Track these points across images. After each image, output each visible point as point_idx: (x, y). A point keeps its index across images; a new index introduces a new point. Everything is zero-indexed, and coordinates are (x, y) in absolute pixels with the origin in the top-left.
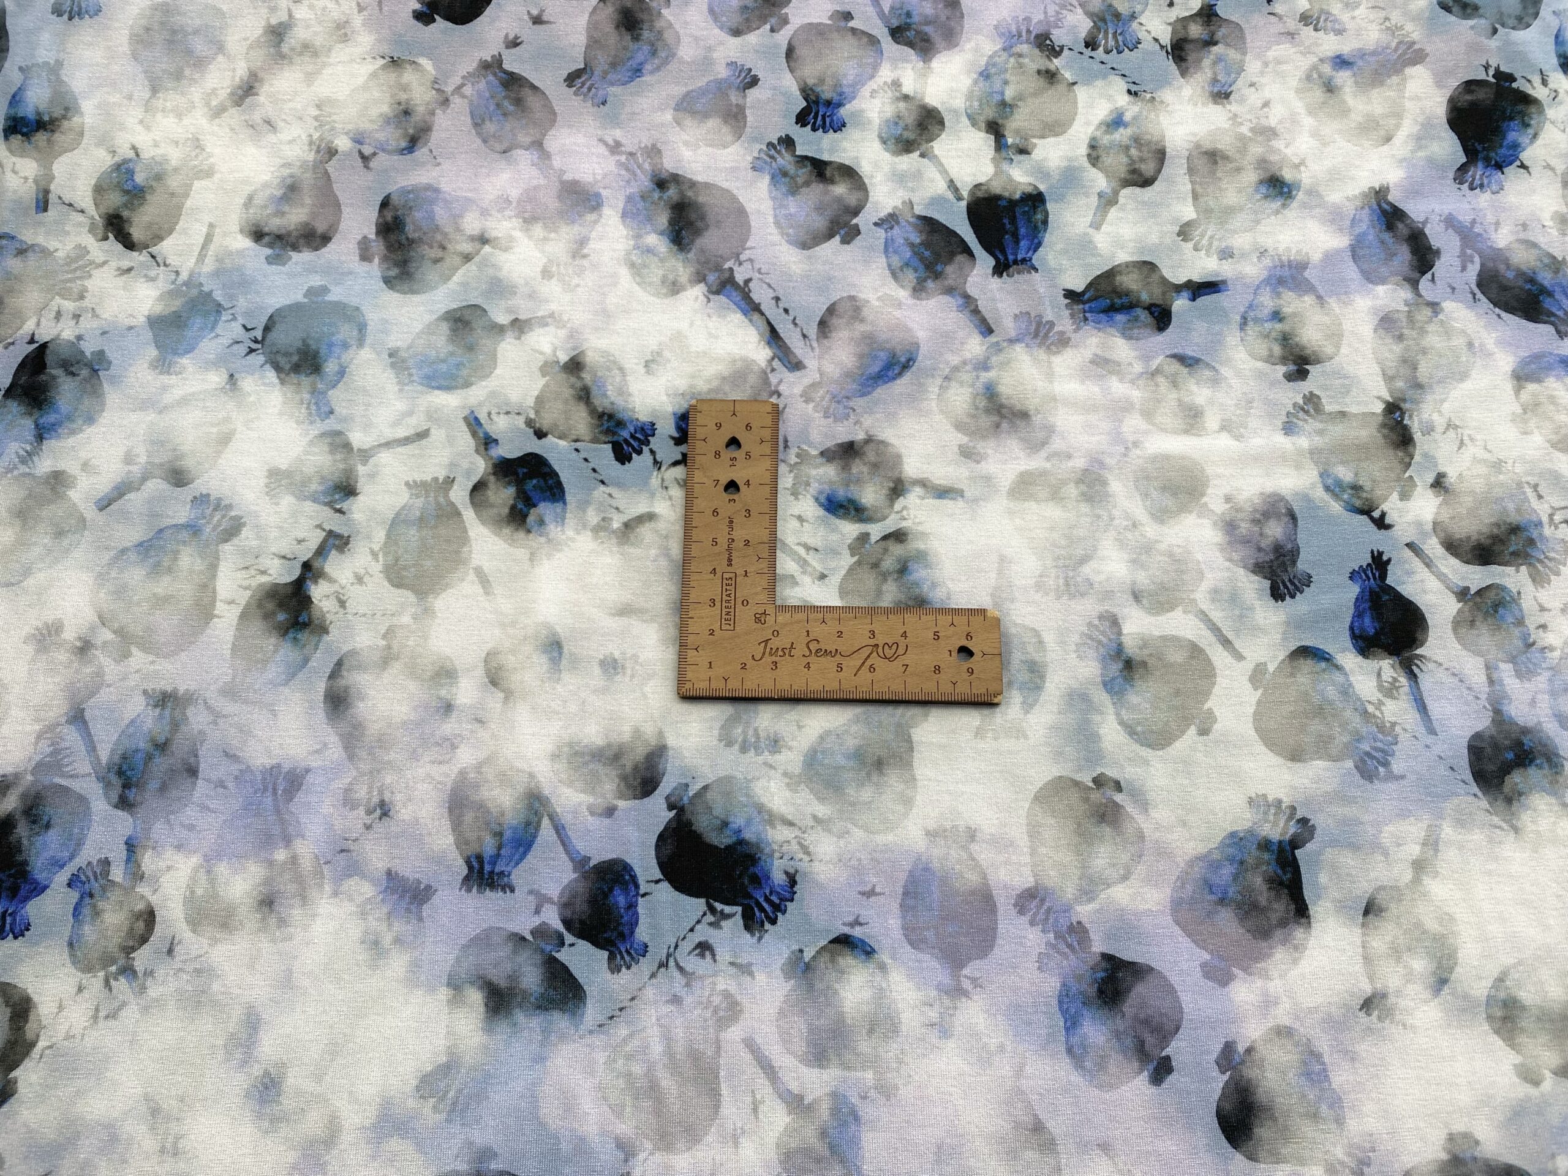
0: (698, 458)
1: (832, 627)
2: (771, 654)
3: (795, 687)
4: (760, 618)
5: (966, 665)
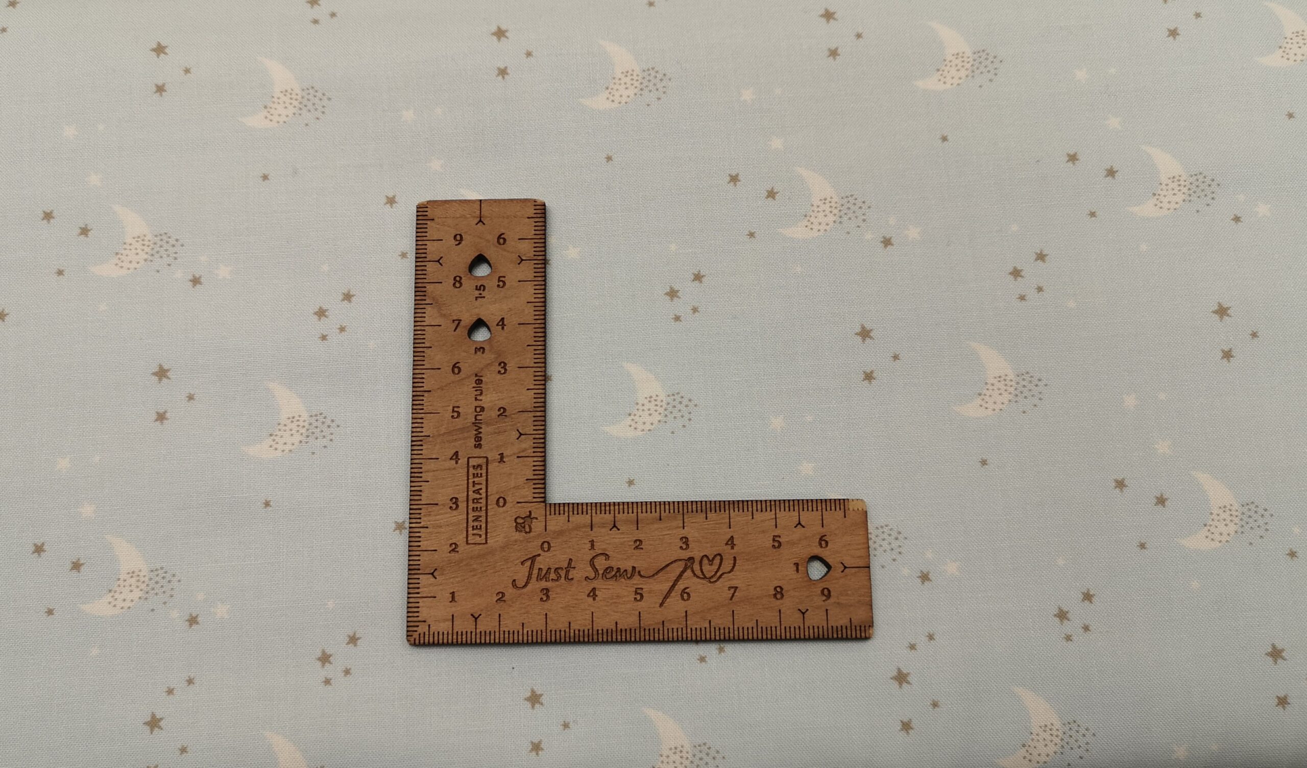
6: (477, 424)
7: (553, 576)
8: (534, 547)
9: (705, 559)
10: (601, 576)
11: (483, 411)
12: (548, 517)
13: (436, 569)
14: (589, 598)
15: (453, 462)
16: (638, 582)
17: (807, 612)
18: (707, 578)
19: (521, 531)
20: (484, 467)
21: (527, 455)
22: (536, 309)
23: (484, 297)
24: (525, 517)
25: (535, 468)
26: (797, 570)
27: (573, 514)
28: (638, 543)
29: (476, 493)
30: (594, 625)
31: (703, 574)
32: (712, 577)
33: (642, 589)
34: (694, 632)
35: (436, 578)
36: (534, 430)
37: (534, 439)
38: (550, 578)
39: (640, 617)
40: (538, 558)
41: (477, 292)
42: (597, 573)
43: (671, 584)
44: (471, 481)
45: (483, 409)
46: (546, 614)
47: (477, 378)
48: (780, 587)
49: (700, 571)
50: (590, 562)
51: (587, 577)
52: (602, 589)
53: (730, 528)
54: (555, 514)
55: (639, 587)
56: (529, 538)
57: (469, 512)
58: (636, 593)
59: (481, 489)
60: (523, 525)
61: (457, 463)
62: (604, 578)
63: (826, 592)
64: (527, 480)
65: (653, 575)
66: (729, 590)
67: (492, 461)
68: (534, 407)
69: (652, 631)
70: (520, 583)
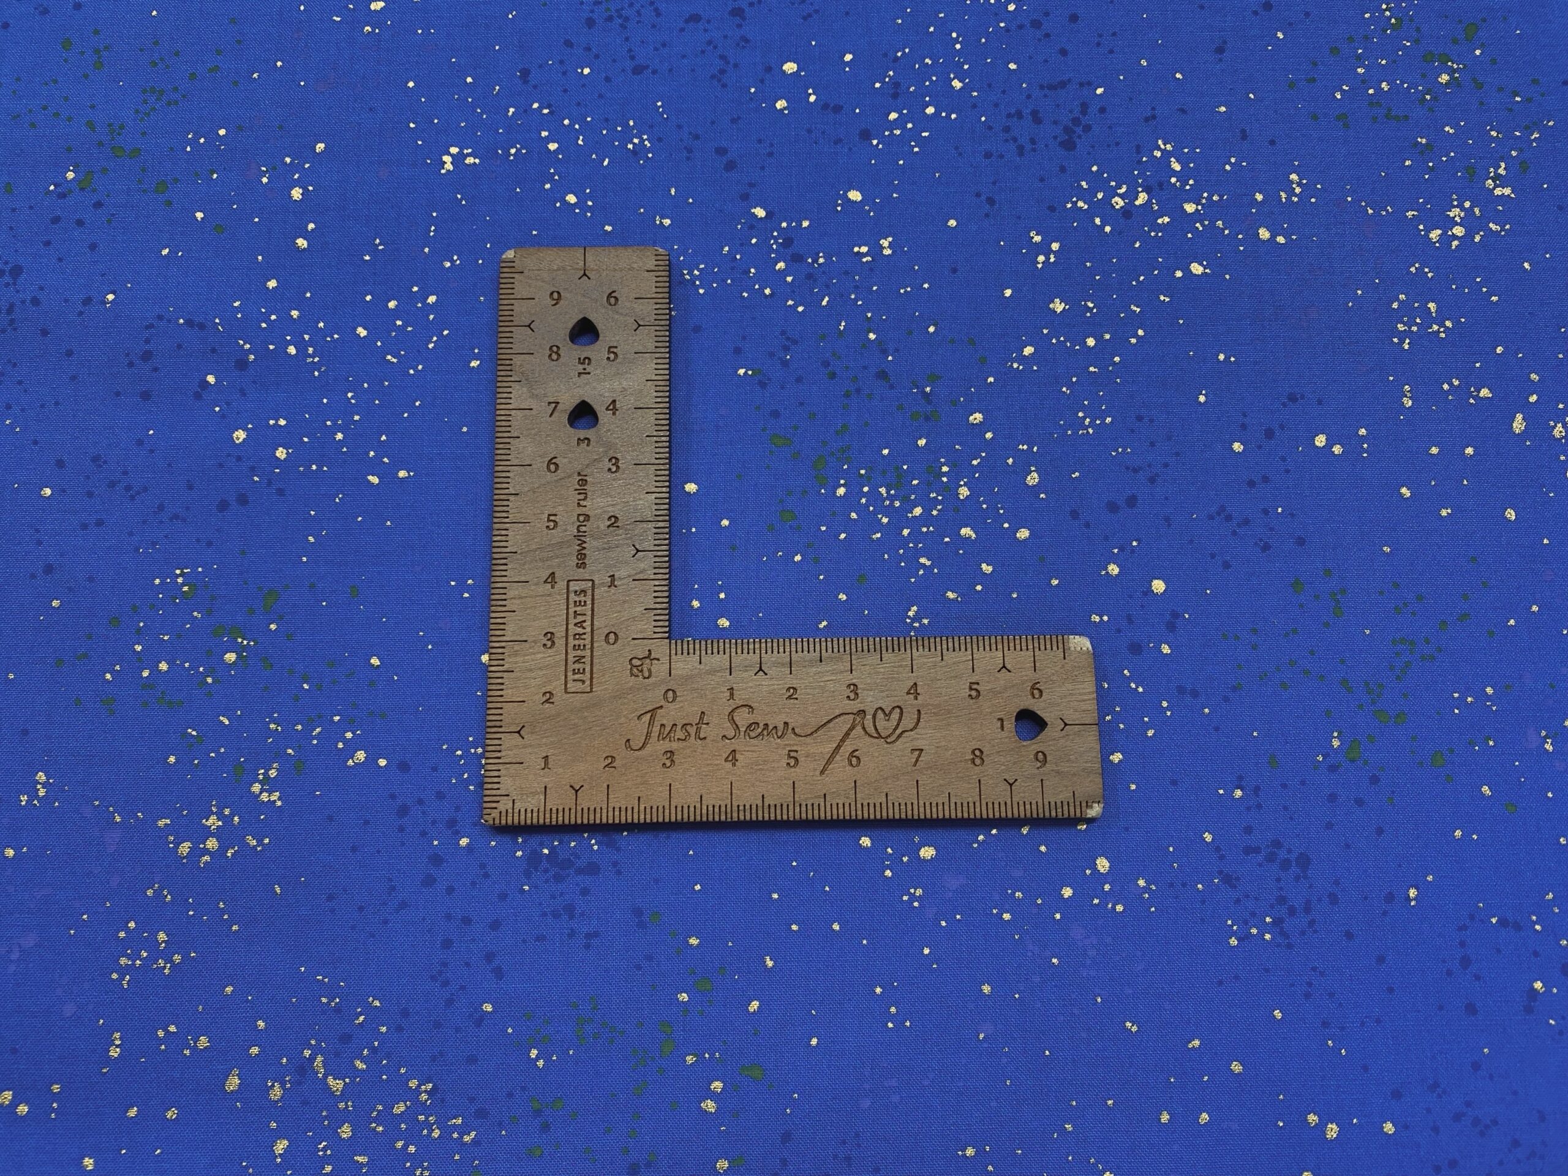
0: (517, 360)
1: (777, 680)
2: (661, 737)
3: (708, 801)
4: (639, 666)
5: (1033, 746)
6: (580, 537)
7: (680, 734)
8: (655, 697)
9: (880, 711)
10: (742, 733)
11: (588, 520)
12: (673, 657)
13: (523, 727)
14: (728, 763)
15: (549, 586)
16: (792, 742)
17: (1016, 783)
18: (883, 738)
19: (638, 676)
20: (589, 593)
21: (645, 577)
22: (658, 388)
23: (589, 373)
24: (645, 658)
25: (656, 594)
26: (1002, 728)
27: (706, 654)
28: (792, 691)
29: (579, 627)
30: (734, 800)
31: (879, 733)
32: (889, 736)
33: (797, 751)
34: (865, 809)
35: (523, 738)
36: (655, 545)
37: (655, 556)
38: (676, 739)
39: (794, 788)
40: (659, 711)
41: (581, 367)
42: (737, 732)
43: (835, 745)
44: (571, 611)
45: (587, 517)
46: (670, 785)
47: (580, 478)
48: (979, 750)
49: (873, 728)
50: (729, 716)
51: (724, 736)
52: (745, 751)
53: (912, 672)
54: (682, 654)
55: (795, 748)
56: (648, 685)
57: (569, 651)
58: (790, 757)
59: (584, 621)
60: (640, 668)
61: (553, 587)
62: (747, 737)
63: (1040, 756)
64: (645, 609)
65: (812, 734)
66: (912, 753)
67: (600, 584)
68: (656, 516)
69: (810, 807)
70: (637, 743)
